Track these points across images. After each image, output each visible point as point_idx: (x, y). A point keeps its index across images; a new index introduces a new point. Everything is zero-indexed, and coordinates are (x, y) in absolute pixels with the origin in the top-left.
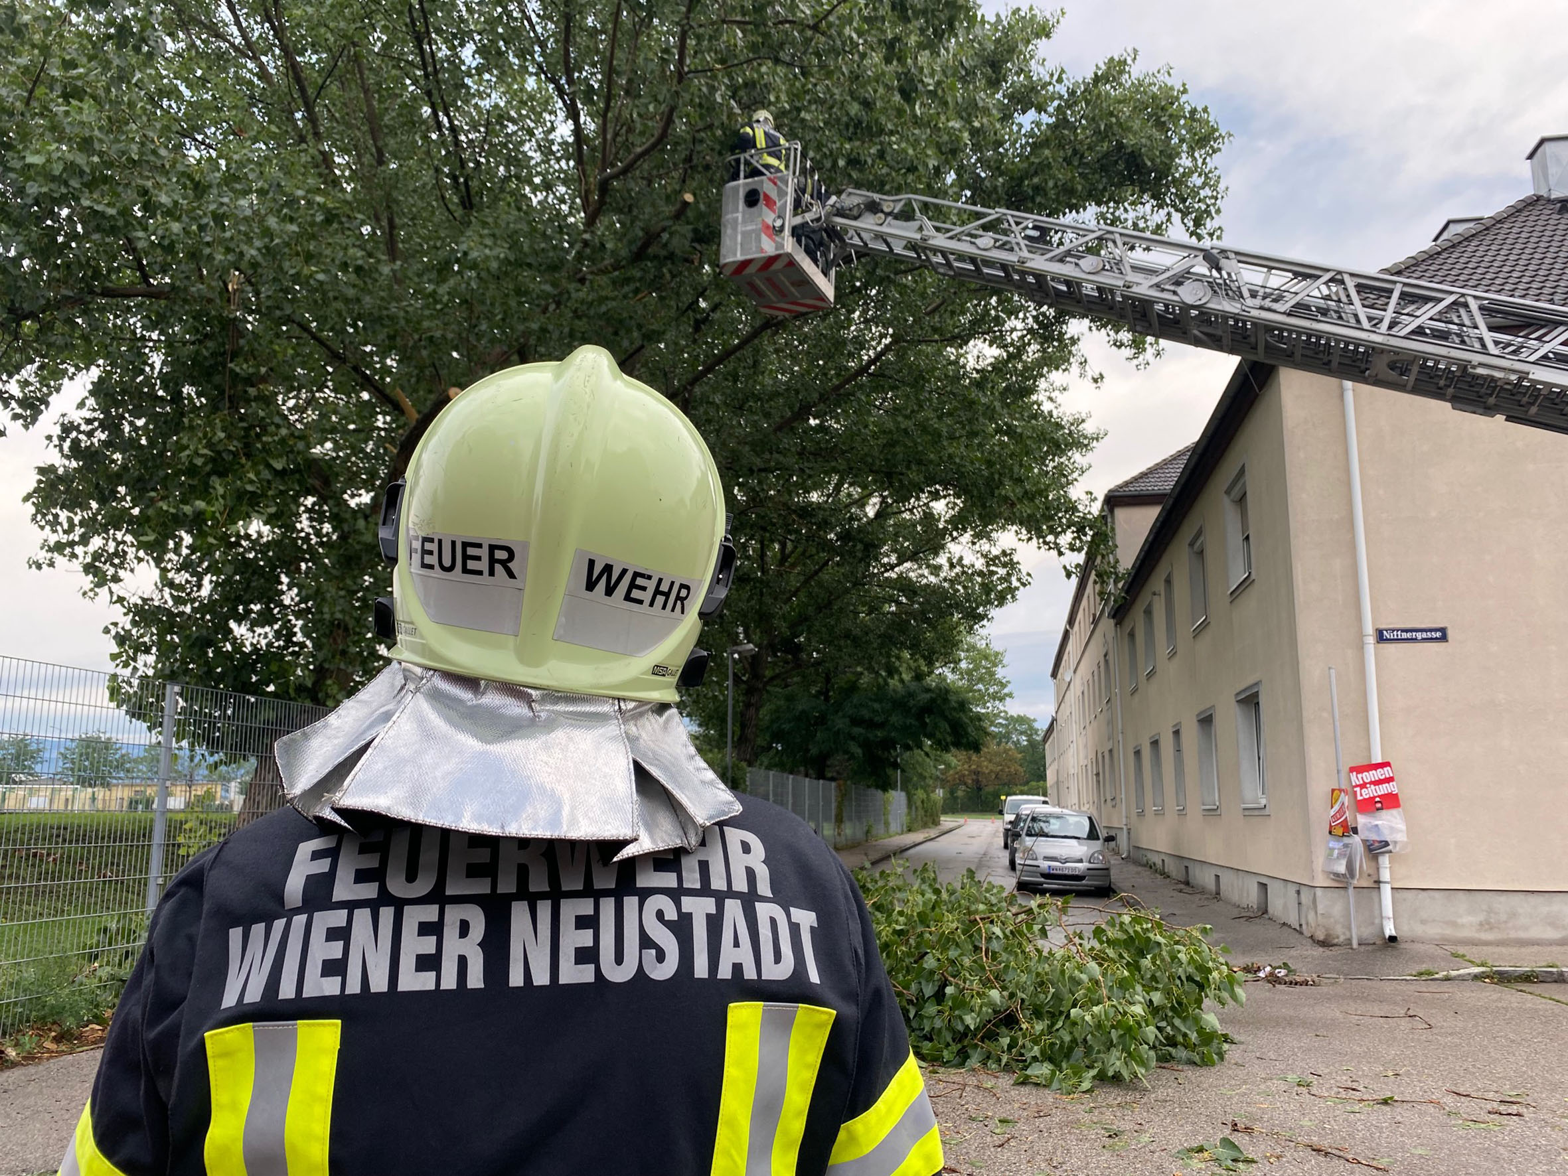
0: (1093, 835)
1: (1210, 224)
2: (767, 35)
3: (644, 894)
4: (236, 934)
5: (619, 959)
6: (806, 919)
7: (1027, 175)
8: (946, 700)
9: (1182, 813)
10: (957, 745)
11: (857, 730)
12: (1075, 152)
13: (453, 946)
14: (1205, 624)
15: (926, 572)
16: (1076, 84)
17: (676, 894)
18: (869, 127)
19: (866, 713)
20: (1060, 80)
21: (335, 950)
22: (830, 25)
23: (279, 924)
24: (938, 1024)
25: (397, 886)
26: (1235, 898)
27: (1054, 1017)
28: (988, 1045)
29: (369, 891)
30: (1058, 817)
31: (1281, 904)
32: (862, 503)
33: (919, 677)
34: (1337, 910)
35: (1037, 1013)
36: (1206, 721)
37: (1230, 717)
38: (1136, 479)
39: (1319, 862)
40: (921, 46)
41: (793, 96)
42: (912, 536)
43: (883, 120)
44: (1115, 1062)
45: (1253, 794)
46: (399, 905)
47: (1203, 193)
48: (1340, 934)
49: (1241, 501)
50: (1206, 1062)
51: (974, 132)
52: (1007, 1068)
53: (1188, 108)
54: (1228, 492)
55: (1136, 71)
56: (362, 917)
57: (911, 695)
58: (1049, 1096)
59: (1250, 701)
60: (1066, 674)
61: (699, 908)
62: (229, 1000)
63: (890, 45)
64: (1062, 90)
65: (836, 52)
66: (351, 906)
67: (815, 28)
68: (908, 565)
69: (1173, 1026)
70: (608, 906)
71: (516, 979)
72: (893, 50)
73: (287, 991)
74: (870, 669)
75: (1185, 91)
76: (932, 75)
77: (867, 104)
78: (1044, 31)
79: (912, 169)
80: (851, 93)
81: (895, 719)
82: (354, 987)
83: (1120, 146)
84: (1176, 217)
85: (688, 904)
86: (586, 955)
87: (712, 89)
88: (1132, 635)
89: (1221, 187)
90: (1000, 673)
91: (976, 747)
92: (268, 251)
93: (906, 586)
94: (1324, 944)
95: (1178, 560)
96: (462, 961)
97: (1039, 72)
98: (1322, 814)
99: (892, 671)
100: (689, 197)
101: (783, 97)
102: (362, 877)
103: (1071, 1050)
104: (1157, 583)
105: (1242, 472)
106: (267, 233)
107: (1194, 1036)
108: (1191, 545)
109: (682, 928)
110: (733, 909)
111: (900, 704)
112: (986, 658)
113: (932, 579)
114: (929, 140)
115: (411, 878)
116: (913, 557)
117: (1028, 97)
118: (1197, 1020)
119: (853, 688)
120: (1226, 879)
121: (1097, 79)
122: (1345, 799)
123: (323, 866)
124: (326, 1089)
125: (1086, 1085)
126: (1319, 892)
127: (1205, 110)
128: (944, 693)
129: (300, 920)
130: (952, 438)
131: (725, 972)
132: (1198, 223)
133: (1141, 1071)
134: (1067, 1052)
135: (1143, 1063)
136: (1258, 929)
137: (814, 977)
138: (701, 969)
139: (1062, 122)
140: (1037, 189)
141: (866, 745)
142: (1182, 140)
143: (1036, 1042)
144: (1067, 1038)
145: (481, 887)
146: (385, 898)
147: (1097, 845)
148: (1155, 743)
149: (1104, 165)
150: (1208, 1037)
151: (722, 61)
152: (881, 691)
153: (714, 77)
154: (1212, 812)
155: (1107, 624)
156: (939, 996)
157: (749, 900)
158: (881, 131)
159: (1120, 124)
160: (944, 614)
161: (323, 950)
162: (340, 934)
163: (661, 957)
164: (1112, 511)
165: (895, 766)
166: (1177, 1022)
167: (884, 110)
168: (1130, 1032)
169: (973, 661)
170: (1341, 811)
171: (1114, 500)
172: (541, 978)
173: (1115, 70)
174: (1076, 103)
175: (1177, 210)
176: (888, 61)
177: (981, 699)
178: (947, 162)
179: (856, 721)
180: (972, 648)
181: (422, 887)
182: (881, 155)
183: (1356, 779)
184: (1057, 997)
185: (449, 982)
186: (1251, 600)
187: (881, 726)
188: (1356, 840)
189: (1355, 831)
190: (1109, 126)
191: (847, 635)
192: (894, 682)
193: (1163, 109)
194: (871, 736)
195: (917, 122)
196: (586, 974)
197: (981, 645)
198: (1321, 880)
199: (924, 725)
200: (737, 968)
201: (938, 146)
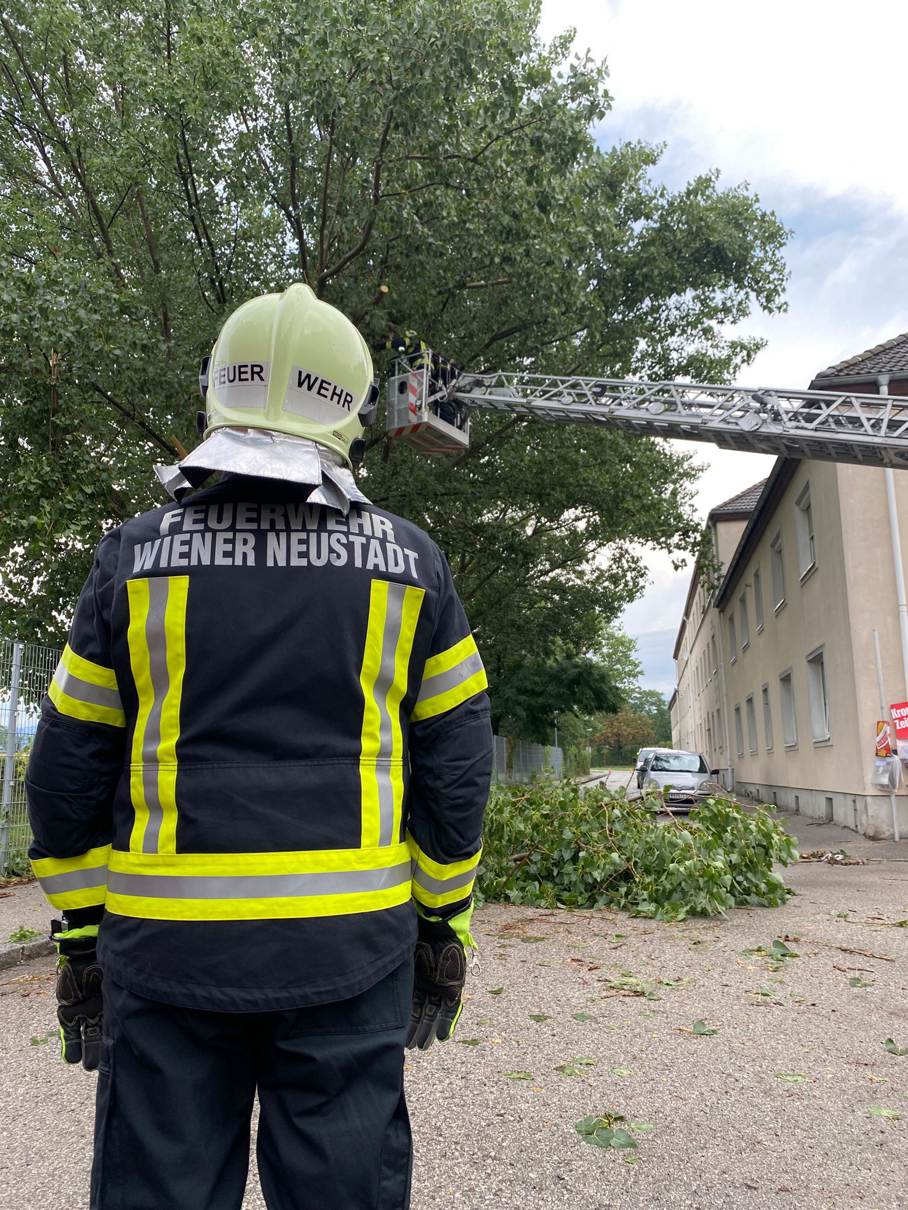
0: (702, 769)
1: (778, 300)
2: (439, 167)
3: (330, 533)
4: (137, 548)
5: (319, 557)
6: (413, 555)
7: (638, 266)
8: (590, 674)
9: (770, 751)
10: (600, 708)
11: (522, 698)
12: (675, 249)
13: (240, 549)
14: (784, 605)
15: (573, 576)
16: (674, 197)
17: (347, 534)
18: (518, 234)
19: (528, 685)
20: (662, 195)
21: (185, 549)
22: (486, 158)
23: (158, 542)
24: (574, 878)
25: (213, 524)
26: (810, 812)
27: (659, 873)
28: (612, 893)
29: (201, 527)
30: (677, 757)
31: (843, 812)
32: (522, 523)
33: (569, 657)
34: (883, 813)
35: (648, 871)
36: (786, 679)
37: (803, 674)
38: (732, 501)
39: (869, 777)
40: (553, 172)
41: (461, 212)
42: (562, 549)
43: (528, 227)
44: (702, 901)
45: (820, 731)
46: (214, 532)
47: (772, 277)
48: (886, 831)
49: (808, 509)
50: (772, 904)
51: (597, 235)
52: (624, 909)
53: (759, 213)
54: (798, 503)
55: (720, 187)
56: (197, 537)
57: (564, 670)
58: (653, 924)
59: (817, 660)
60: (684, 654)
61: (358, 541)
62: (137, 569)
63: (531, 171)
64: (663, 202)
65: (490, 177)
66: (192, 532)
67: (475, 160)
68: (558, 571)
69: (747, 879)
70: (313, 537)
71: (270, 563)
72: (532, 175)
73: (163, 564)
74: (531, 651)
75: (757, 200)
76: (562, 192)
77: (516, 216)
78: (651, 160)
79: (550, 263)
80: (504, 208)
81: (551, 689)
82: (194, 562)
83: (709, 243)
84: (753, 295)
85: (352, 538)
86: (303, 555)
87: (400, 208)
88: (731, 619)
89: (786, 271)
90: (634, 656)
91: (614, 710)
92: (78, 334)
93: (557, 586)
94: (874, 838)
95: (763, 559)
96: (245, 555)
97: (646, 189)
98: (870, 741)
99: (548, 653)
100: (384, 289)
101: (453, 213)
102: (195, 522)
103: (671, 893)
104: (749, 577)
105: (807, 487)
106: (78, 321)
107: (763, 886)
108: (773, 546)
109: (349, 547)
110: (375, 544)
111: (555, 677)
112: (622, 644)
113: (578, 582)
114: (563, 242)
115: (220, 520)
116: (562, 565)
117: (637, 210)
118: (764, 875)
119: (518, 666)
120: (804, 798)
121: (689, 193)
122: (888, 729)
123: (178, 519)
124: (183, 604)
125: (681, 916)
126: (869, 800)
127: (773, 214)
128: (589, 667)
129: (167, 540)
130: (587, 466)
131: (370, 566)
132: (769, 299)
133: (721, 908)
134: (668, 896)
135: (723, 902)
136: (824, 831)
137: (415, 575)
138: (358, 563)
139: (665, 227)
140: (646, 277)
141: (529, 709)
142: (756, 238)
143: (644, 889)
144: (668, 887)
145: (254, 526)
146: (207, 529)
147: (705, 777)
148: (750, 701)
149: (696, 259)
150: (773, 887)
151: (407, 187)
152: (540, 669)
153: (401, 199)
154: (792, 749)
155: (714, 612)
156: (575, 859)
157: (383, 541)
158: (527, 236)
159: (708, 227)
160: (589, 608)
161: (178, 549)
162: (189, 543)
163: (339, 556)
164: (715, 526)
165: (552, 725)
166: (750, 875)
167: (529, 221)
168: (713, 879)
169: (613, 646)
170: (885, 738)
171: (716, 517)
172: (282, 563)
173: (703, 184)
174: (674, 212)
175: (753, 290)
176: (529, 183)
177: (620, 676)
178: (577, 257)
179: (522, 691)
180: (611, 636)
181: (226, 524)
182: (527, 253)
183: (895, 714)
184: (661, 858)
185: (239, 562)
186: (816, 584)
187: (541, 694)
188: (896, 759)
189: (895, 752)
190: (699, 228)
191: (513, 624)
192: (550, 662)
193: (740, 214)
194: (532, 702)
195: (553, 228)
196: (303, 562)
197: (618, 634)
198: (870, 791)
199: (574, 693)
200: (376, 566)
201: (570, 246)
